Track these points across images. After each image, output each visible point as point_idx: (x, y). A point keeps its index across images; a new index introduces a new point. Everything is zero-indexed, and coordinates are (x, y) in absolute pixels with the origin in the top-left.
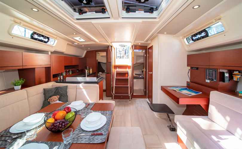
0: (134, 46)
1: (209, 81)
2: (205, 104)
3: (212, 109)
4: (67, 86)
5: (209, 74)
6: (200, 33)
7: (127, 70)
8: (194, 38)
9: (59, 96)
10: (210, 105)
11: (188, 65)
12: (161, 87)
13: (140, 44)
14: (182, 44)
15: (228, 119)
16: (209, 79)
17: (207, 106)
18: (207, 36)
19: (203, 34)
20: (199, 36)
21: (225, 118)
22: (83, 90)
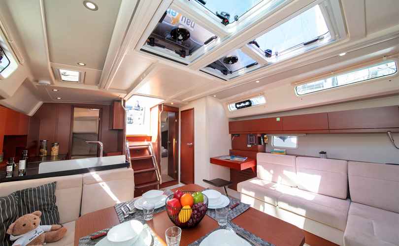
0: (162, 106)
1: (250, 146)
2: (254, 166)
3: (260, 168)
4: (55, 182)
5: (250, 139)
6: (244, 102)
7: (145, 143)
8: (238, 106)
9: (40, 212)
10: (257, 166)
11: (230, 133)
12: (211, 159)
13: (172, 104)
14: (226, 110)
15: (272, 171)
16: (250, 144)
17: (255, 168)
18: (250, 105)
19: (247, 103)
20: (243, 105)
21: (269, 171)
22: (100, 183)
